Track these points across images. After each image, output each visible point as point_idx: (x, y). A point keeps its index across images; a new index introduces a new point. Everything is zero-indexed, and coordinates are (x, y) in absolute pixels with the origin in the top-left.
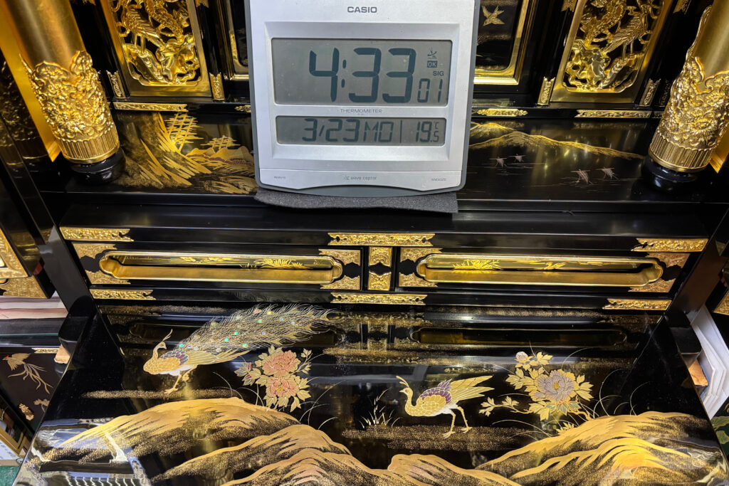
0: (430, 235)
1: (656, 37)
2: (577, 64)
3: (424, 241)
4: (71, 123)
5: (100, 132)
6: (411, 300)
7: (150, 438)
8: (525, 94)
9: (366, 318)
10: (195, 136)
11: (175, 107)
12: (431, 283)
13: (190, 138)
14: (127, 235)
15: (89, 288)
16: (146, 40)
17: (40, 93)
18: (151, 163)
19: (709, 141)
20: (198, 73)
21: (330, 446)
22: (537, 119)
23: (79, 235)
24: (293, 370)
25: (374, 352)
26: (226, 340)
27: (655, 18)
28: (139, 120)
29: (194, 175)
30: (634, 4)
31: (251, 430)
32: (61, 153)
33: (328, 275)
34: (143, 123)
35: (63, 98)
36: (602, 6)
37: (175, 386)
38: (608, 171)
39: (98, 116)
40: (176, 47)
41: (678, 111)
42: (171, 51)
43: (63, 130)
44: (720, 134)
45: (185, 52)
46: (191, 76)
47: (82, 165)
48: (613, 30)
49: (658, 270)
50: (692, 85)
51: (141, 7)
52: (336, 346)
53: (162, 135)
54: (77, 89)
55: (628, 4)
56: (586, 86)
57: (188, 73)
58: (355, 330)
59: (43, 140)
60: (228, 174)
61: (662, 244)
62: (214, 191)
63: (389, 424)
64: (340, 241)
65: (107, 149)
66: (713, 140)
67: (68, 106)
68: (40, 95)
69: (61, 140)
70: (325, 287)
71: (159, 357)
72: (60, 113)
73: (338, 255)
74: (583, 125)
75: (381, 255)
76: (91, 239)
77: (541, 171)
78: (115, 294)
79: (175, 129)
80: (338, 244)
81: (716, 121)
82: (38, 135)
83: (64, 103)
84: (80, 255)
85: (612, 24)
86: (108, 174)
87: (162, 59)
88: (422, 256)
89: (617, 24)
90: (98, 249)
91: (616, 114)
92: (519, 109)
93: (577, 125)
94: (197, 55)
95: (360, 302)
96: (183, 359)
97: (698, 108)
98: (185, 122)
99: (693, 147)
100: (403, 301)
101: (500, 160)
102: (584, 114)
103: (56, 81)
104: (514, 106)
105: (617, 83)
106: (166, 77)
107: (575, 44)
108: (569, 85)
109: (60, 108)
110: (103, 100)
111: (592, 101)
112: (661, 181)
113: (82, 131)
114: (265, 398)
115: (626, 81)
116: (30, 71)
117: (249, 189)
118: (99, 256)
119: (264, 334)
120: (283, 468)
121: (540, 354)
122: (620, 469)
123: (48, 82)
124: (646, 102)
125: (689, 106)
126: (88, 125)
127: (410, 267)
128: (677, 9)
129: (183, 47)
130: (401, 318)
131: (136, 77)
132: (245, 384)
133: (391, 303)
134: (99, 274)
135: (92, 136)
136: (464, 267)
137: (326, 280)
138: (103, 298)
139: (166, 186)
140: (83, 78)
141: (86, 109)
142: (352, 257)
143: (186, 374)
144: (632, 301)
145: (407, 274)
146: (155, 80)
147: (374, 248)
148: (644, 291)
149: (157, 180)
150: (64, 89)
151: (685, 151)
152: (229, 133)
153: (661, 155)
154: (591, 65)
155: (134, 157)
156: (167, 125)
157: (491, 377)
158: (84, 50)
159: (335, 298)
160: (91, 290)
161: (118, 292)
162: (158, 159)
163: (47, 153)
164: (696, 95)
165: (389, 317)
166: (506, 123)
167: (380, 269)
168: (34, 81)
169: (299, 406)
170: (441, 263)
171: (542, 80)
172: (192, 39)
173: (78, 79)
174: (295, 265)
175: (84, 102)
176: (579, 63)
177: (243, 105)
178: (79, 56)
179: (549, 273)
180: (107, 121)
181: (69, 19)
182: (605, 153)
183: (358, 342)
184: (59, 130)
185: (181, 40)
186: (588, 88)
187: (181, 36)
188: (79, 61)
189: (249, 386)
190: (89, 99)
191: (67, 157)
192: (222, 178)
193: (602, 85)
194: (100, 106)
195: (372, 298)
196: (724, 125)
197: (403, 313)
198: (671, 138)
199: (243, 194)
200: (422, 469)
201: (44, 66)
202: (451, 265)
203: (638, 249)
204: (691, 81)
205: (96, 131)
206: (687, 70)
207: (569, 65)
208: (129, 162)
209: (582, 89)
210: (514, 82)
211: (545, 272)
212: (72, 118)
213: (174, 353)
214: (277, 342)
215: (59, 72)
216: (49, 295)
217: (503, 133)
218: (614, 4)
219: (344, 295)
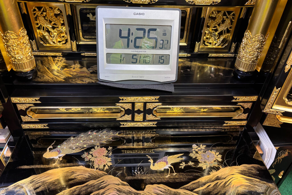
0: (158, 97)
1: (234, 28)
2: (207, 37)
3: (156, 99)
4: (18, 55)
5: (29, 59)
6: (151, 124)
7: (46, 183)
8: (189, 48)
9: (134, 133)
10: (66, 64)
11: (57, 54)
12: (158, 118)
13: (63, 65)
14: (39, 100)
15: (21, 124)
16: (46, 28)
17: (6, 43)
18: (48, 73)
19: (255, 60)
20: (67, 41)
21: (121, 183)
22: (194, 57)
23: (18, 101)
24: (105, 155)
25: (137, 147)
26: (77, 144)
27: (234, 20)
28: (42, 59)
29: (65, 77)
30: (226, 16)
31: (88, 178)
32: (12, 69)
33: (119, 115)
34: (45, 60)
35: (15, 45)
36: (214, 16)
37: (56, 162)
38: (221, 74)
39: (28, 53)
40: (58, 31)
41: (243, 50)
42: (56, 32)
43: (14, 58)
44: (259, 58)
45: (62, 32)
46: (64, 42)
47: (20, 73)
48: (219, 25)
49: (242, 110)
50: (248, 40)
51: (45, 15)
52: (122, 145)
53: (52, 64)
54: (21, 42)
55: (224, 16)
56: (211, 45)
57: (62, 41)
58: (130, 138)
59: (6, 63)
60: (79, 77)
61: (242, 98)
62: (73, 83)
63: (144, 173)
64: (124, 100)
65: (31, 66)
66: (256, 60)
67: (17, 49)
68: (6, 45)
69: (13, 63)
70: (118, 119)
71: (49, 152)
72: (13, 51)
73: (123, 106)
74: (211, 60)
75: (139, 106)
76: (23, 102)
77: (197, 78)
78: (32, 126)
79: (57, 62)
80: (123, 101)
81: (257, 53)
82: (4, 61)
83: (15, 48)
84: (19, 109)
85: (219, 23)
86: (30, 77)
87: (52, 36)
88: (155, 107)
89: (220, 22)
90: (26, 106)
91: (222, 55)
92: (188, 54)
93: (209, 59)
94: (66, 34)
95: (132, 126)
96: (59, 152)
97: (250, 48)
98: (61, 59)
99: (249, 62)
100: (148, 125)
101: (182, 71)
102: (211, 55)
103: (13, 39)
104: (186, 52)
105: (222, 44)
106: (54, 42)
107: (206, 30)
108: (205, 45)
109: (13, 49)
110: (30, 47)
111: (214, 50)
112: (240, 76)
113: (22, 59)
114: (94, 166)
115: (225, 44)
116: (2, 35)
117: (87, 82)
118: (27, 109)
119: (93, 141)
120: (102, 192)
121: (201, 145)
122: (234, 186)
123: (9, 39)
124: (232, 51)
125: (247, 47)
126: (24, 56)
127: (150, 112)
128: (241, 17)
129: (61, 31)
130: (147, 132)
131: (42, 42)
132: (85, 161)
133: (144, 126)
134: (26, 117)
135: (25, 61)
136: (170, 111)
137: (118, 117)
138: (27, 128)
139: (54, 81)
140: (23, 38)
141: (23, 50)
142: (129, 106)
143: (61, 158)
144: (233, 122)
145: (149, 114)
146: (49, 43)
147: (137, 103)
148: (238, 118)
149: (51, 79)
150: (15, 42)
151: (247, 64)
152: (78, 63)
153: (239, 66)
154: (213, 37)
155: (41, 71)
156: (54, 60)
157: (183, 154)
158: (24, 27)
159: (121, 125)
160: (22, 125)
161: (33, 125)
162: (51, 72)
163: (7, 68)
164: (249, 44)
165: (143, 132)
166: (183, 59)
167: (139, 112)
168: (3, 39)
169: (108, 168)
170: (162, 110)
171: (196, 43)
172: (65, 27)
173: (21, 38)
174: (106, 111)
175: (23, 47)
176: (208, 37)
177: (84, 53)
178: (22, 30)
179: (202, 113)
180: (32, 55)
181: (19, 15)
182: (220, 68)
183: (131, 143)
184: (12, 59)
185: (60, 28)
186: (212, 46)
187: (60, 26)
188: (22, 31)
189: (87, 161)
190: (25, 46)
191: (15, 70)
192: (77, 78)
193: (217, 45)
194: (29, 49)
195: (136, 124)
196: (260, 54)
197: (148, 130)
198: (241, 60)
199: (85, 83)
200: (158, 190)
201: (8, 33)
202: (166, 111)
203: (234, 101)
204: (247, 39)
205: (27, 59)
206: (246, 35)
207: (205, 37)
208: (39, 73)
209: (210, 46)
210: (185, 44)
211: (200, 113)
212: (18, 53)
213: (56, 150)
214: (98, 144)
215: (14, 35)
216: (4, 127)
217: (182, 62)
218: (219, 16)
219: (125, 123)
